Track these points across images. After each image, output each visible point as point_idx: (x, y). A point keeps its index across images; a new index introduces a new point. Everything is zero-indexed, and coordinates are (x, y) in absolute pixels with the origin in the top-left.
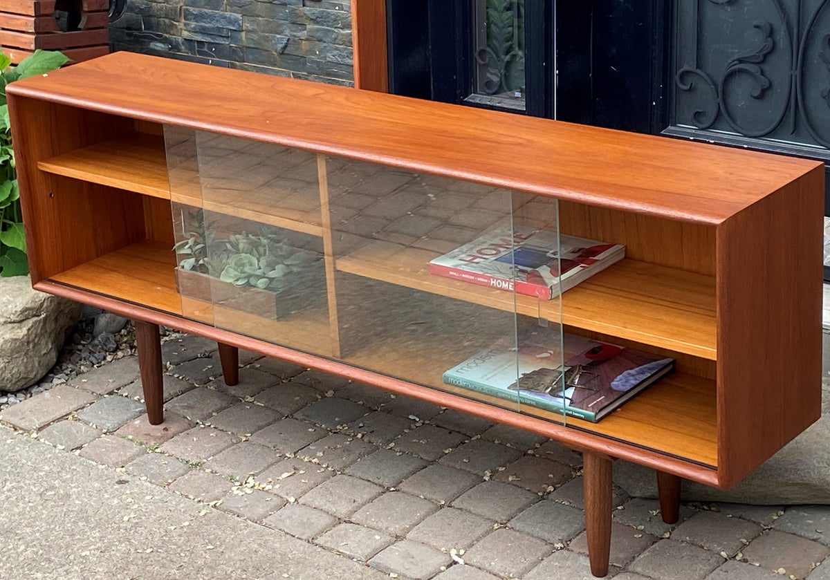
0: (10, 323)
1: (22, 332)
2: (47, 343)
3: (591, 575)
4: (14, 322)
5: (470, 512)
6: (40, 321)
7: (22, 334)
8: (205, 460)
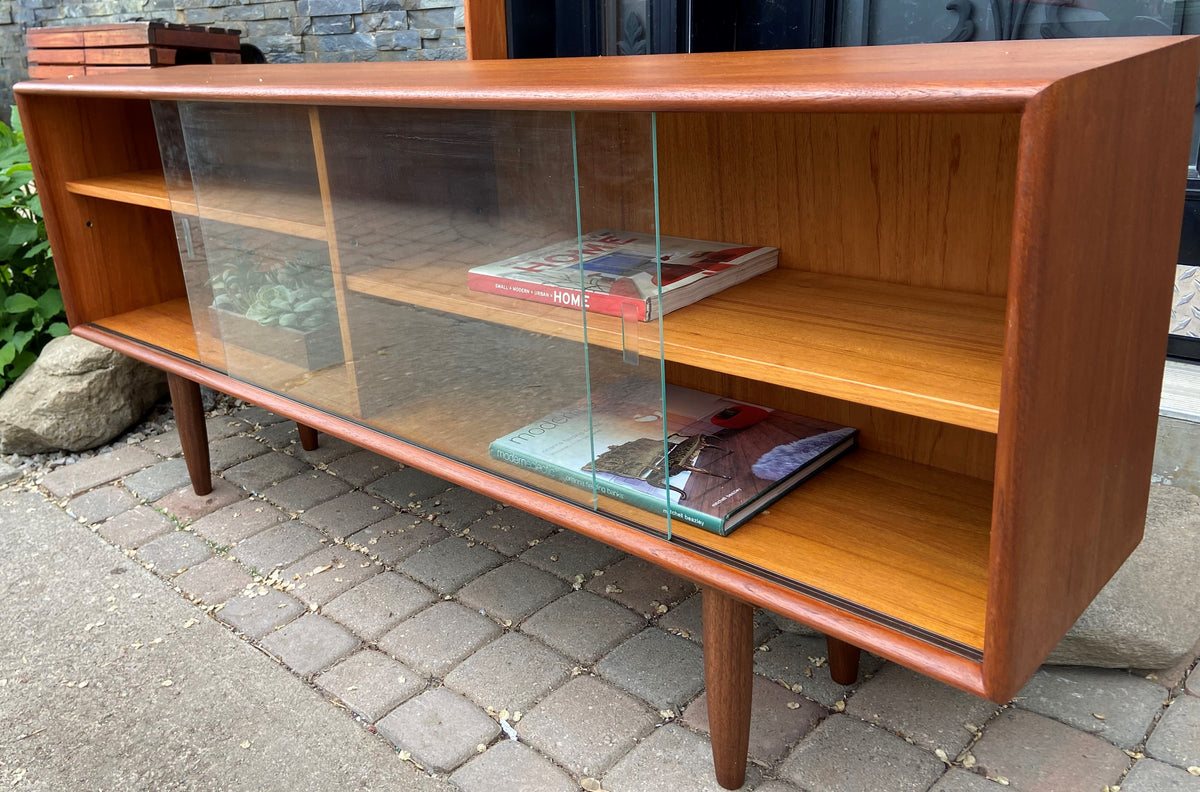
0: (70, 374)
1: (81, 385)
2: (117, 399)
3: (715, 783)
4: (74, 374)
5: (543, 643)
6: (106, 375)
7: (81, 388)
8: (234, 544)
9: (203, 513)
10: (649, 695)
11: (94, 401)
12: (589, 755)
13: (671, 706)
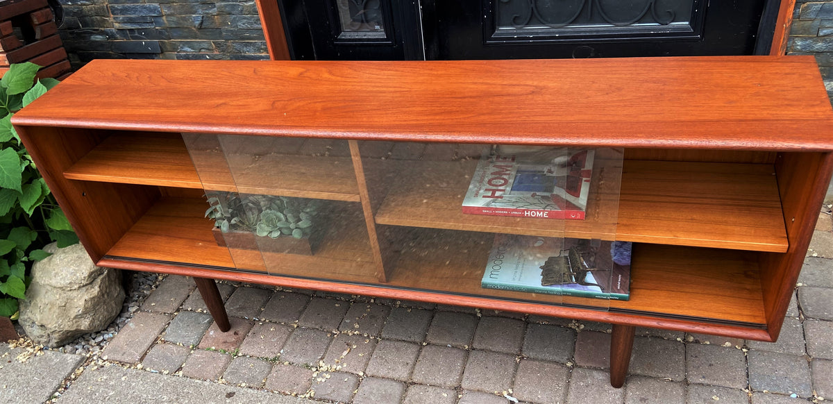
0: (84, 286)
1: (95, 290)
2: (115, 289)
3: (612, 387)
4: (86, 285)
5: (491, 351)
6: (105, 277)
7: (96, 292)
8: (279, 354)
9: (238, 343)
10: (557, 359)
11: (106, 296)
12: (555, 396)
13: (569, 360)
